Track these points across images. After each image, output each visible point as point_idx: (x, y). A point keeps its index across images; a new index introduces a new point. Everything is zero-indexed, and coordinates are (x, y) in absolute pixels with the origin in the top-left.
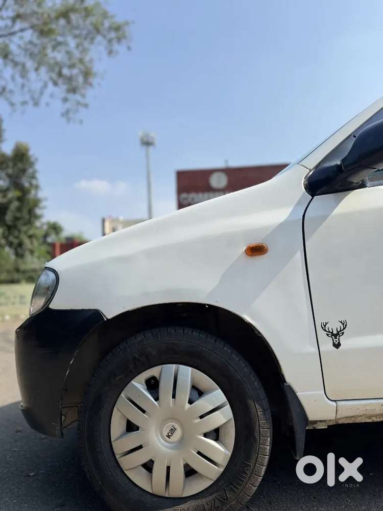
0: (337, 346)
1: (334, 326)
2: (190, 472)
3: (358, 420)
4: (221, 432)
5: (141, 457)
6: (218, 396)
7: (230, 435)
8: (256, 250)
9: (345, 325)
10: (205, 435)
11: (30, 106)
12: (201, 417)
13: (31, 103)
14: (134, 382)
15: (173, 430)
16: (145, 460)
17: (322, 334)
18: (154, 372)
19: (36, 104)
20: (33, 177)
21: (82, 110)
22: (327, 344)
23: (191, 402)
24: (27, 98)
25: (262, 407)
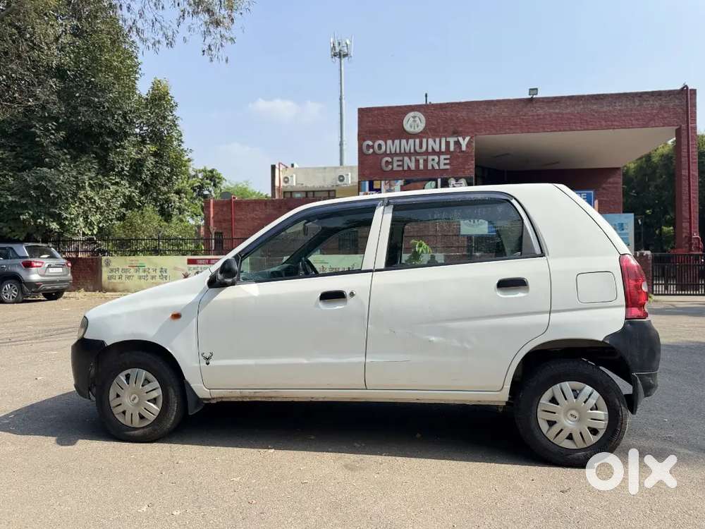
0: (208, 364)
1: (207, 355)
2: (142, 417)
3: (233, 400)
4: (157, 400)
5: (120, 409)
6: (156, 384)
7: (160, 401)
8: (176, 316)
9: (212, 354)
10: (149, 401)
11: (163, 47)
12: (147, 393)
13: (164, 42)
14: (120, 376)
15: (135, 398)
16: (122, 410)
17: (202, 358)
18: (128, 371)
19: (170, 44)
20: (174, 125)
21: (228, 44)
22: (204, 363)
23: (143, 386)
24: (160, 37)
25: (174, 389)
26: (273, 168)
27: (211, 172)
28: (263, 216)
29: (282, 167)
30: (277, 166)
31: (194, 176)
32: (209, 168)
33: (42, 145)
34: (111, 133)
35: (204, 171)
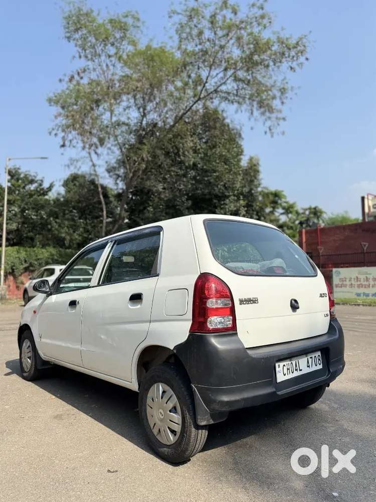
0: (41, 340)
8: (35, 312)
26: (363, 199)
27: (315, 208)
28: (342, 238)
29: (370, 197)
30: (366, 197)
31: (303, 213)
32: (313, 206)
33: (180, 210)
34: (216, 196)
35: (310, 209)
